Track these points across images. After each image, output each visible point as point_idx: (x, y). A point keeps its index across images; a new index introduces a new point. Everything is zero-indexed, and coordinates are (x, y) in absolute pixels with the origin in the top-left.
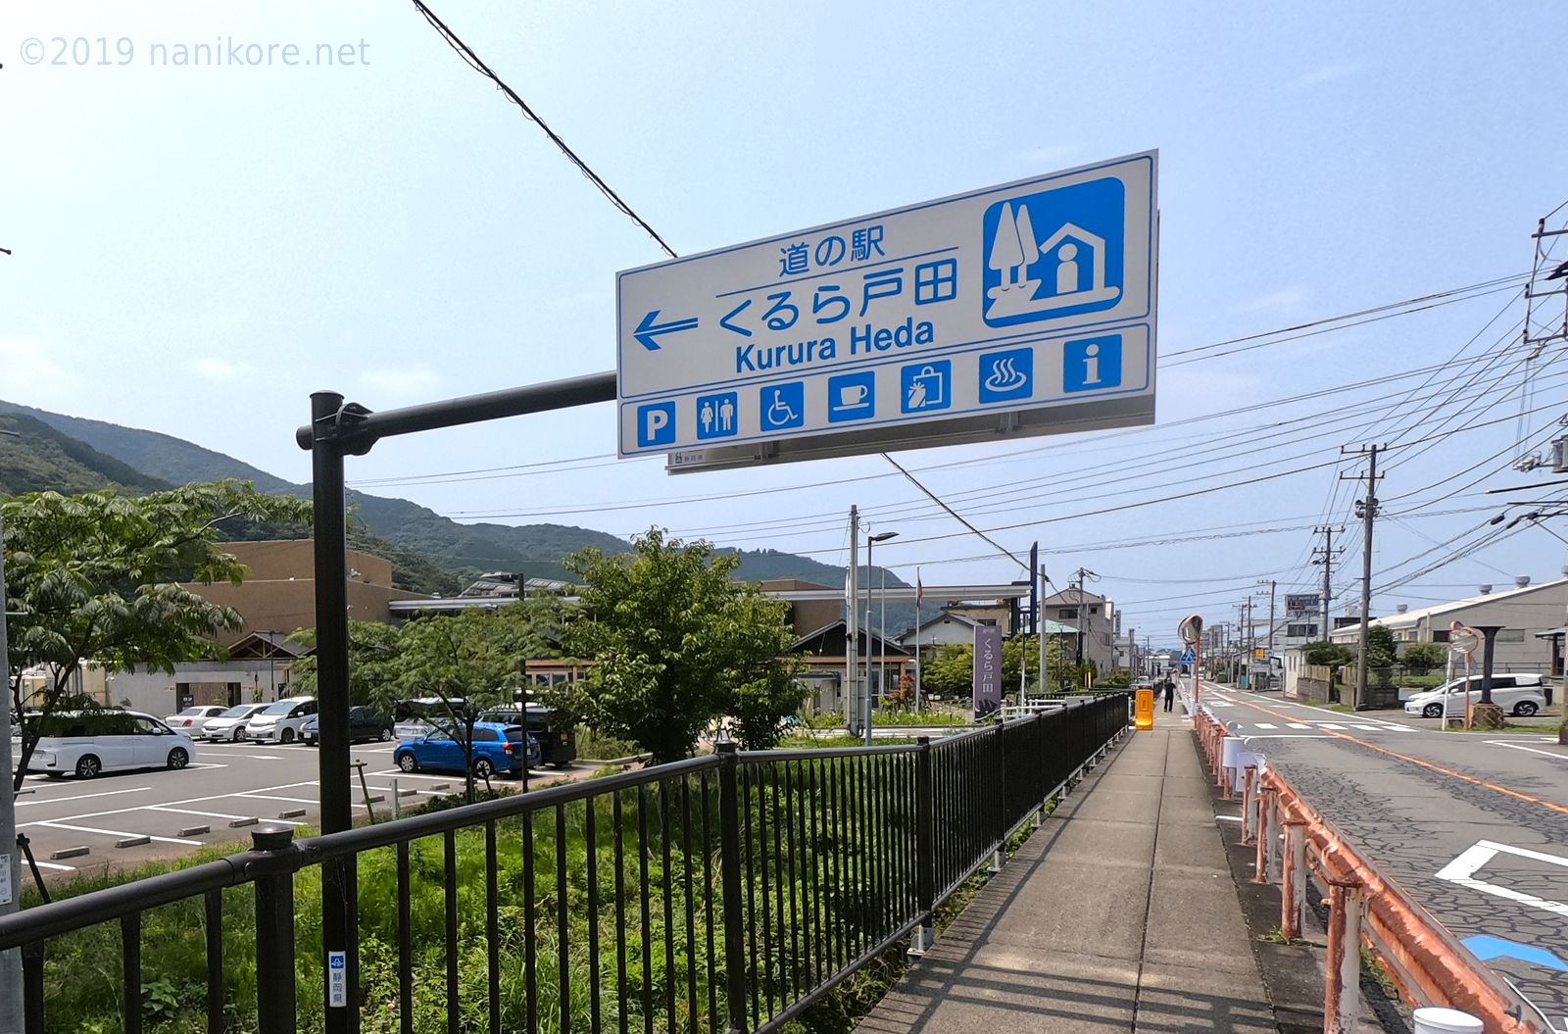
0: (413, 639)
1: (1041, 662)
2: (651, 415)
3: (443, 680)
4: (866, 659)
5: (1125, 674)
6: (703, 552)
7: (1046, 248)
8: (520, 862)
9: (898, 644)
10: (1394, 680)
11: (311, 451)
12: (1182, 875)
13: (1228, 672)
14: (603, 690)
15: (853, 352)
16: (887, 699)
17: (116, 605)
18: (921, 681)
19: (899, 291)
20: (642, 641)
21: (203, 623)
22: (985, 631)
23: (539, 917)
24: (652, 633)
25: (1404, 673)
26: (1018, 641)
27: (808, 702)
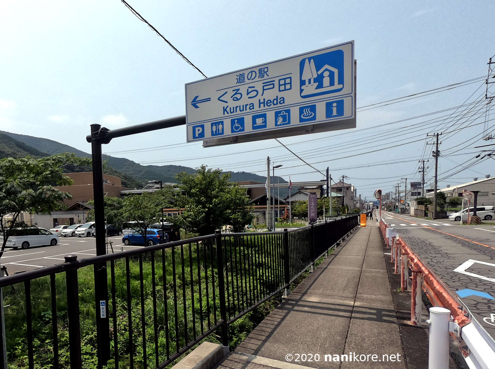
0: (127, 202)
1: (330, 206)
2: (197, 129)
3: (136, 215)
4: (273, 206)
5: (358, 209)
6: (219, 172)
7: (319, 72)
8: (162, 272)
9: (284, 201)
10: (445, 209)
11: (91, 143)
12: (371, 272)
13: (392, 208)
14: (188, 217)
15: (260, 107)
16: (280, 219)
17: (31, 193)
18: (292, 213)
19: (273, 87)
20: (200, 201)
21: (60, 198)
22: (312, 196)
23: (168, 289)
24: (203, 199)
25: (449, 207)
26: (323, 199)
27: (255, 220)
